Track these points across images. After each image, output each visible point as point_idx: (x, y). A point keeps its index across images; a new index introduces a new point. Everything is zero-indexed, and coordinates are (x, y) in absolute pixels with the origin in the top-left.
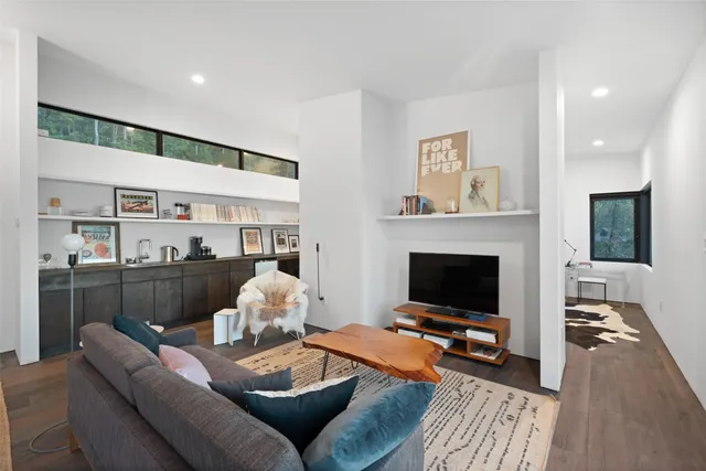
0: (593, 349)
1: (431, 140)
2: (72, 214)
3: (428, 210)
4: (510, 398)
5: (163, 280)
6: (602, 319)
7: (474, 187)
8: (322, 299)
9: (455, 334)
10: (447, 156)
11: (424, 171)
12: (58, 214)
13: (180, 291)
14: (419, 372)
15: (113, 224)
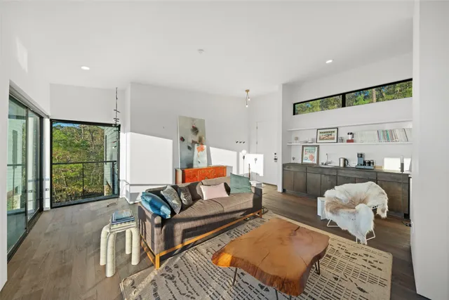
2: (302, 142)
5: (326, 175)
15: (316, 146)
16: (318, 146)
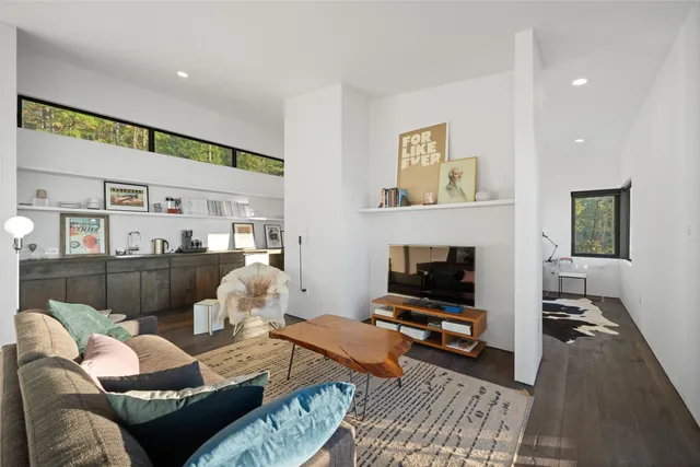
0: (571, 342)
1: (412, 133)
2: (60, 205)
3: (407, 202)
4: (481, 393)
5: (149, 271)
6: (582, 312)
7: (452, 179)
8: (304, 290)
9: (432, 326)
10: (426, 149)
11: (404, 165)
12: (44, 205)
13: (167, 282)
14: (379, 365)
15: (103, 216)
16: (106, 217)
